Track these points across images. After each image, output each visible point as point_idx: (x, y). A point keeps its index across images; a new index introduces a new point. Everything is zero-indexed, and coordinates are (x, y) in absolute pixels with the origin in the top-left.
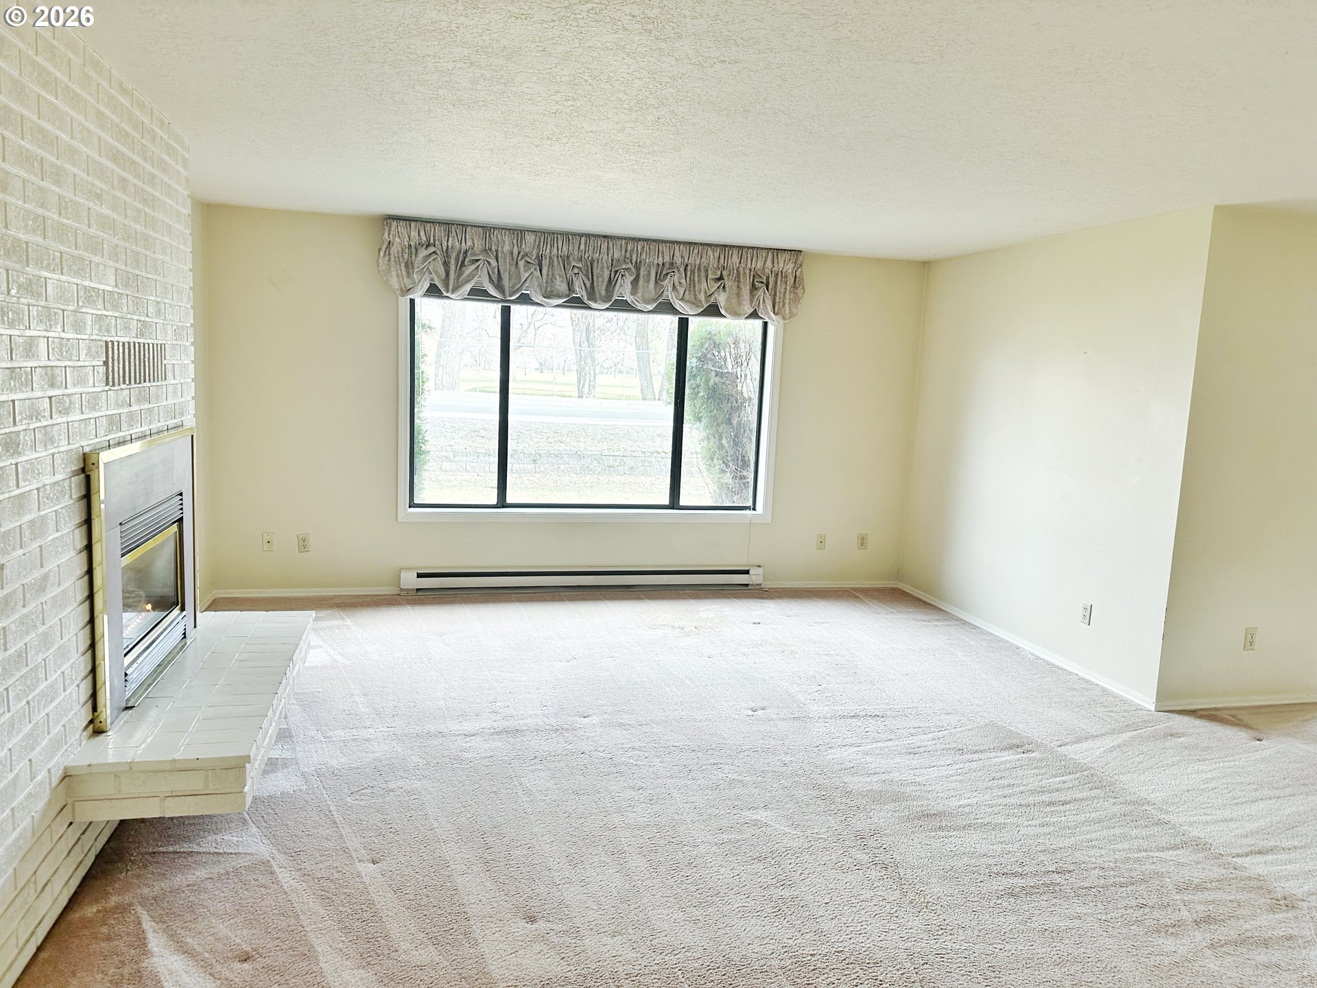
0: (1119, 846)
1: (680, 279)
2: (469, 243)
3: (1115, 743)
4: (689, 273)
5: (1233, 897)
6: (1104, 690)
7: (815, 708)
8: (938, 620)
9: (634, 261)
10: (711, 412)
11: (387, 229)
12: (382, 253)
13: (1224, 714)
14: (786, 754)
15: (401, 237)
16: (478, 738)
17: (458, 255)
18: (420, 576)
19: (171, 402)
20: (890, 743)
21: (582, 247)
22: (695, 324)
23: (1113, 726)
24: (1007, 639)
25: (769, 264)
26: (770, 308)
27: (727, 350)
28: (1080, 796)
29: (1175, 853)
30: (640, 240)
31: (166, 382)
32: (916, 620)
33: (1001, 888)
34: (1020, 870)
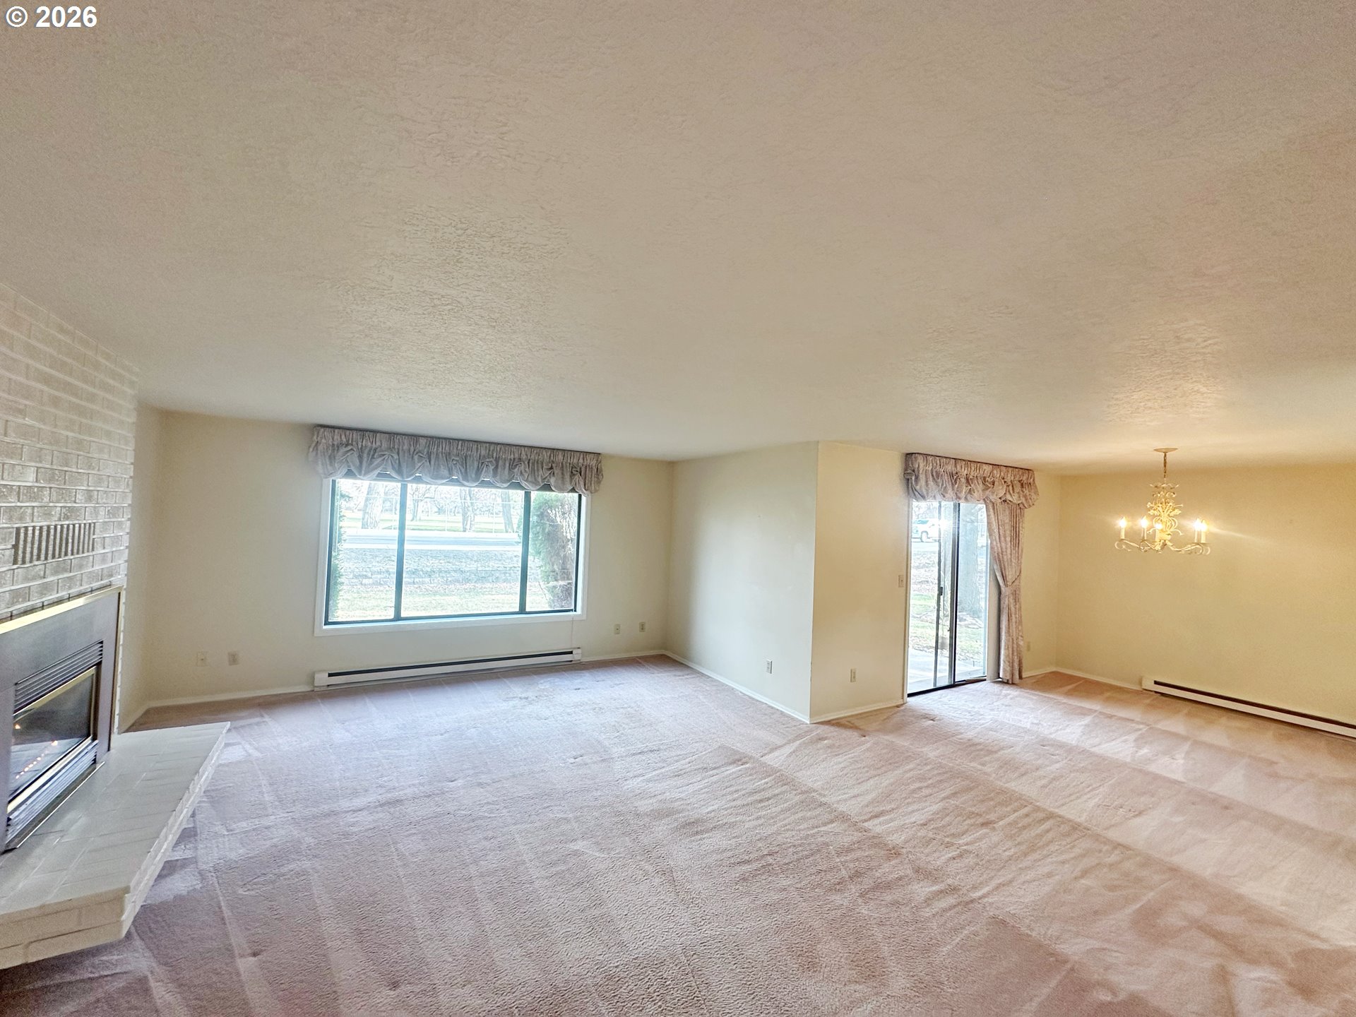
0: (802, 827)
1: (525, 468)
2: (378, 444)
3: (792, 750)
4: (531, 465)
5: (867, 854)
6: (782, 713)
7: (616, 750)
8: (688, 674)
9: (495, 456)
10: (547, 549)
11: (316, 433)
12: (311, 449)
13: (843, 721)
14: (597, 790)
15: (327, 438)
16: (365, 813)
17: (370, 451)
18: (330, 675)
19: (97, 567)
20: (663, 770)
21: (459, 447)
22: (535, 495)
23: (790, 738)
24: (727, 683)
25: (581, 461)
26: (582, 486)
27: (557, 509)
28: (776, 792)
29: (833, 825)
30: (499, 444)
31: (94, 553)
32: (675, 675)
33: (737, 875)
34: (747, 858)
